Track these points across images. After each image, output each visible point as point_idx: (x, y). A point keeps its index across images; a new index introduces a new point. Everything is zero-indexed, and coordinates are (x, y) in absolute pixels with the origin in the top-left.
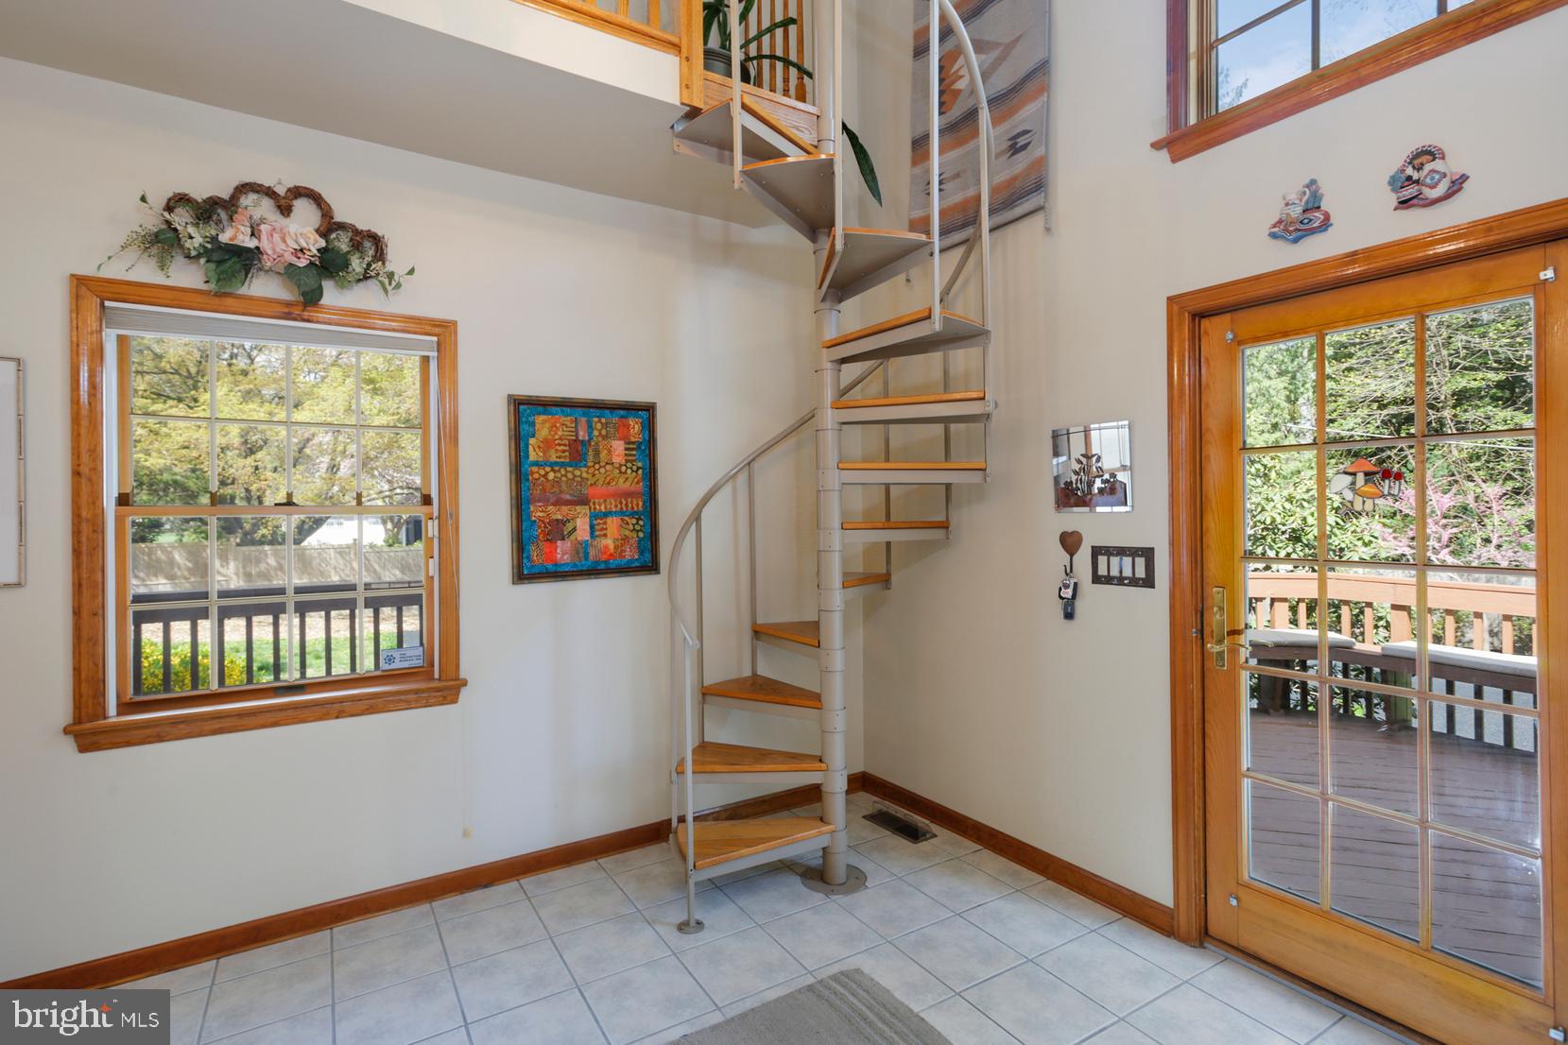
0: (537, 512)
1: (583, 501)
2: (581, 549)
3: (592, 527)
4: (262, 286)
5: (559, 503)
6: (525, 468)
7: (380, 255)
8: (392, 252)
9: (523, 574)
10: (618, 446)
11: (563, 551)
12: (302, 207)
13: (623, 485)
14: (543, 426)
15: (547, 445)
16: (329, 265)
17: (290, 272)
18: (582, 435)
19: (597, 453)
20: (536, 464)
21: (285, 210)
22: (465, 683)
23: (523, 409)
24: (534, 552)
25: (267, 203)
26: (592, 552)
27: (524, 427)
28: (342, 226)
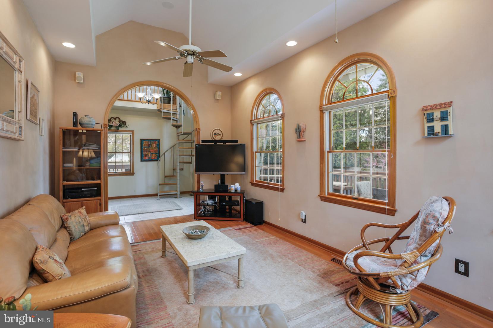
0: (144, 153)
1: (150, 152)
2: (149, 158)
3: (151, 155)
4: (113, 128)
5: (147, 152)
6: (142, 148)
7: (125, 124)
8: (127, 123)
9: (142, 161)
10: (154, 145)
11: (147, 158)
12: (117, 120)
13: (155, 150)
14: (144, 142)
15: (145, 145)
16: (120, 126)
17: (116, 127)
18: (150, 143)
19: (152, 146)
20: (144, 147)
21: (115, 120)
22: (135, 173)
23: (142, 141)
24: (143, 158)
25: (114, 119)
26: (151, 158)
27: (142, 143)
28: (121, 121)
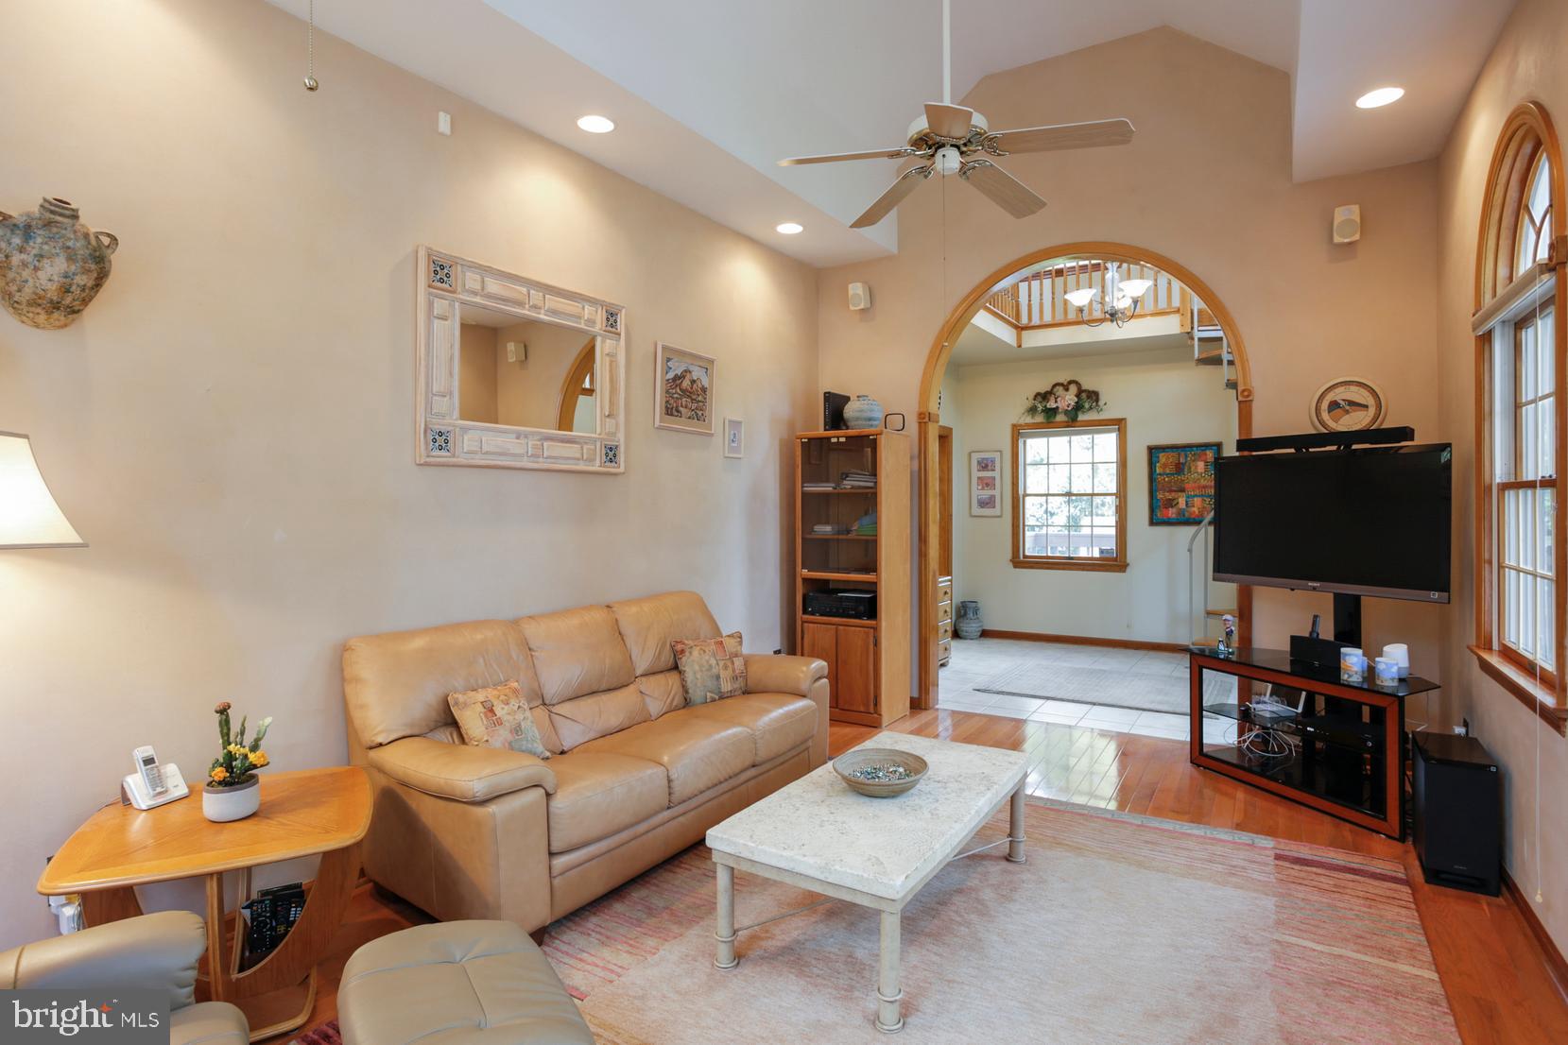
0: (1160, 496)
1: (1182, 490)
2: (1181, 512)
3: (1187, 502)
4: (1060, 418)
5: (1171, 491)
6: (1155, 476)
7: (1097, 400)
8: (1101, 397)
9: (1153, 522)
10: (1201, 465)
11: (1172, 513)
12: (1073, 389)
13: (1203, 482)
14: (1163, 457)
15: (1165, 466)
16: (1078, 407)
17: (1066, 412)
18: (1182, 460)
19: (1190, 468)
20: (1160, 474)
21: (1067, 390)
22: (1128, 565)
23: (1153, 451)
24: (1159, 514)
25: (1061, 388)
26: (1187, 514)
27: (1154, 459)
28: (1085, 391)
